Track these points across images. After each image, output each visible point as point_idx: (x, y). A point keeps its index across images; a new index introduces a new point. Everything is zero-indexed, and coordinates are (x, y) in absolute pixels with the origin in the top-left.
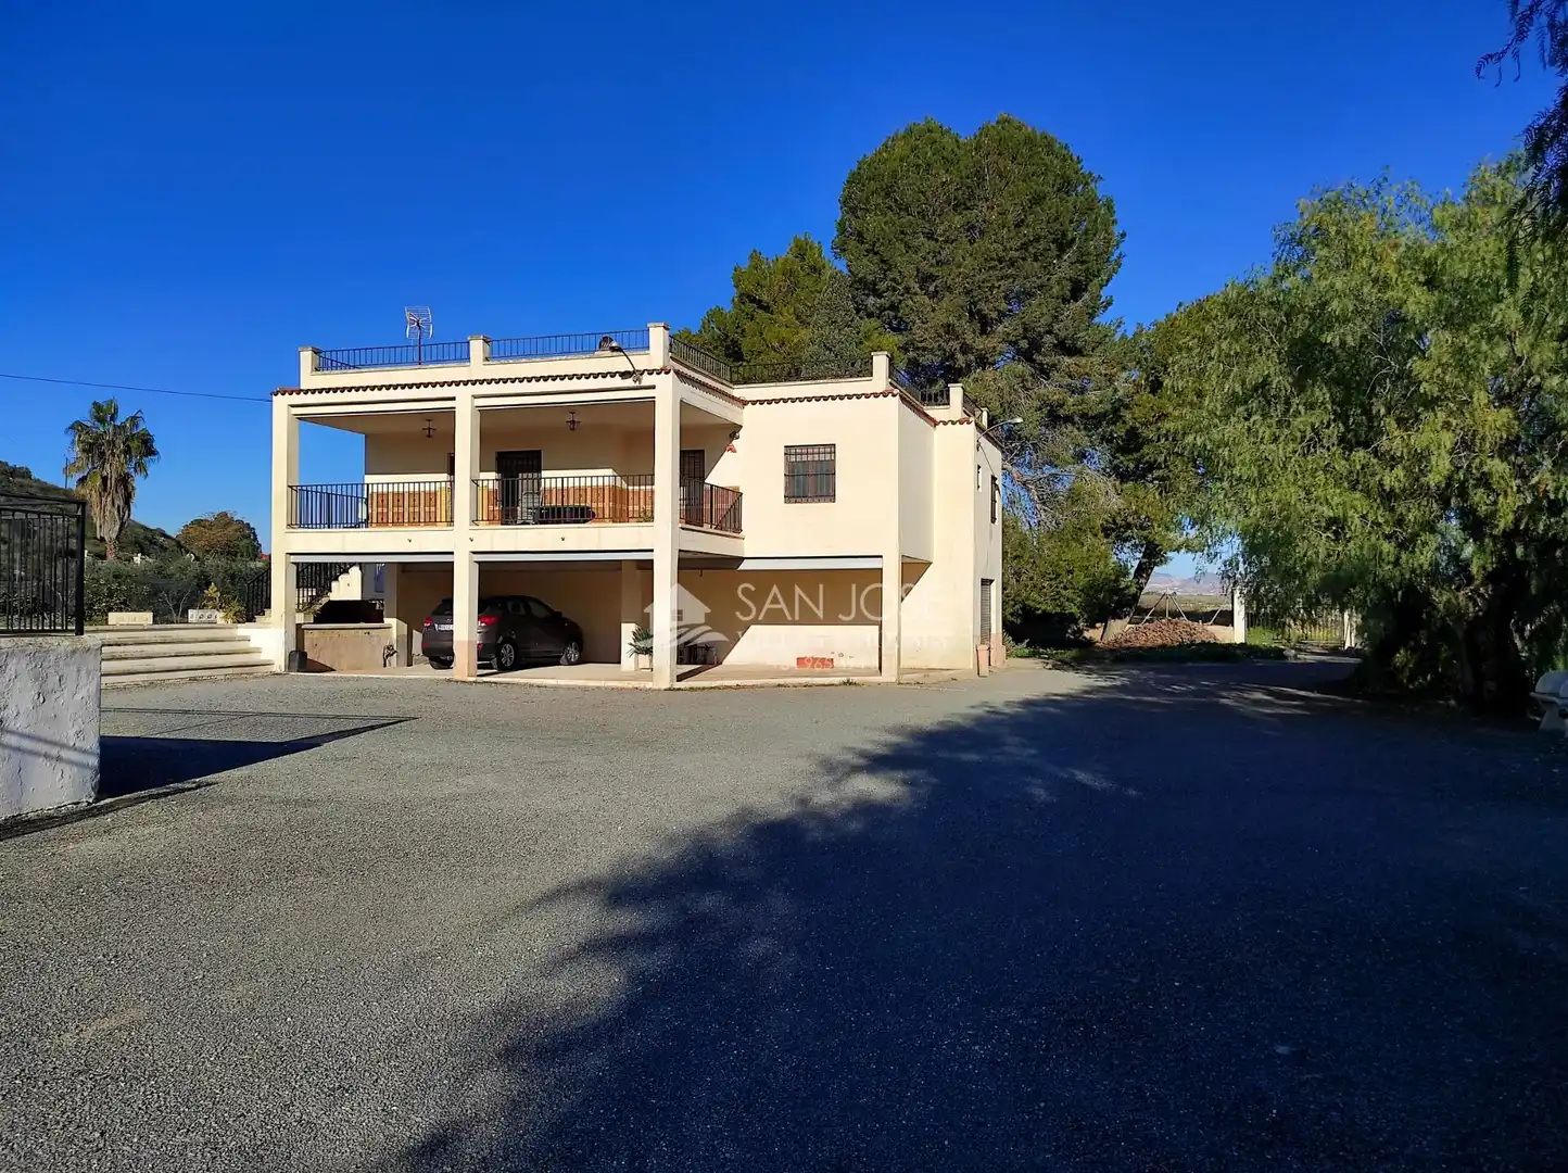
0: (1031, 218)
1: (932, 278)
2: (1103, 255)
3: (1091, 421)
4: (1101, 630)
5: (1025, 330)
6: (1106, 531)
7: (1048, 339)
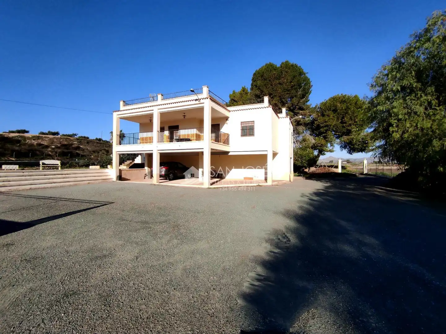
0: (293, 81)
1: (272, 94)
2: (309, 89)
3: (306, 125)
4: (308, 169)
5: (292, 105)
6: (312, 148)
7: (297, 107)
